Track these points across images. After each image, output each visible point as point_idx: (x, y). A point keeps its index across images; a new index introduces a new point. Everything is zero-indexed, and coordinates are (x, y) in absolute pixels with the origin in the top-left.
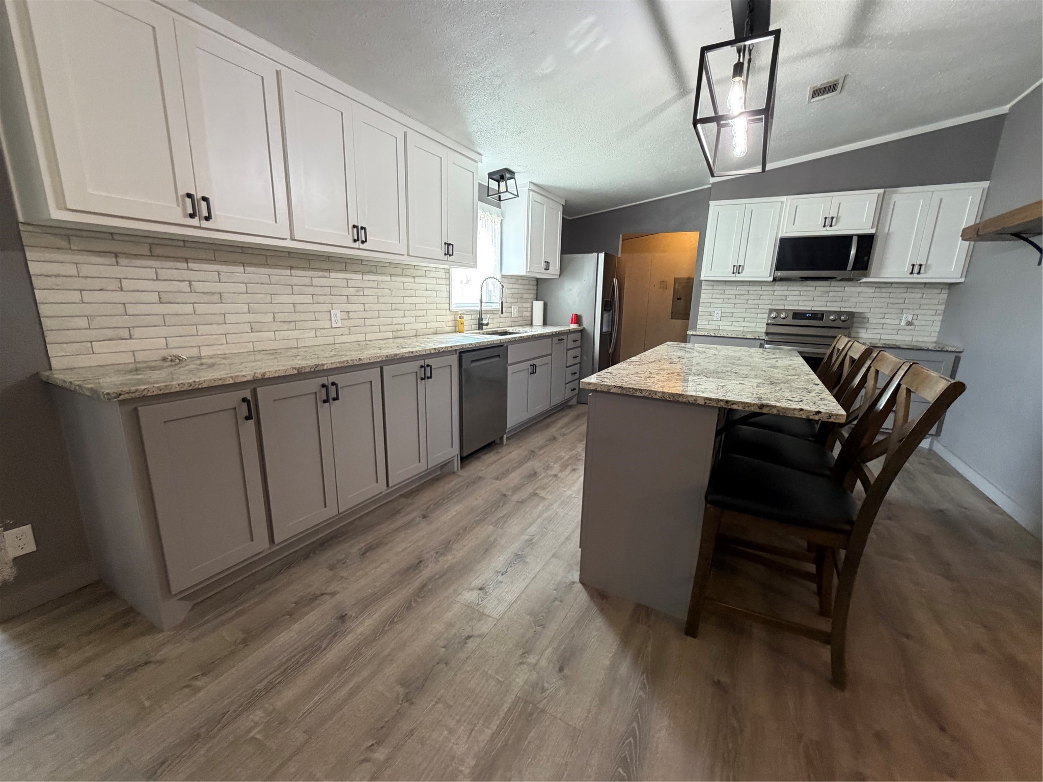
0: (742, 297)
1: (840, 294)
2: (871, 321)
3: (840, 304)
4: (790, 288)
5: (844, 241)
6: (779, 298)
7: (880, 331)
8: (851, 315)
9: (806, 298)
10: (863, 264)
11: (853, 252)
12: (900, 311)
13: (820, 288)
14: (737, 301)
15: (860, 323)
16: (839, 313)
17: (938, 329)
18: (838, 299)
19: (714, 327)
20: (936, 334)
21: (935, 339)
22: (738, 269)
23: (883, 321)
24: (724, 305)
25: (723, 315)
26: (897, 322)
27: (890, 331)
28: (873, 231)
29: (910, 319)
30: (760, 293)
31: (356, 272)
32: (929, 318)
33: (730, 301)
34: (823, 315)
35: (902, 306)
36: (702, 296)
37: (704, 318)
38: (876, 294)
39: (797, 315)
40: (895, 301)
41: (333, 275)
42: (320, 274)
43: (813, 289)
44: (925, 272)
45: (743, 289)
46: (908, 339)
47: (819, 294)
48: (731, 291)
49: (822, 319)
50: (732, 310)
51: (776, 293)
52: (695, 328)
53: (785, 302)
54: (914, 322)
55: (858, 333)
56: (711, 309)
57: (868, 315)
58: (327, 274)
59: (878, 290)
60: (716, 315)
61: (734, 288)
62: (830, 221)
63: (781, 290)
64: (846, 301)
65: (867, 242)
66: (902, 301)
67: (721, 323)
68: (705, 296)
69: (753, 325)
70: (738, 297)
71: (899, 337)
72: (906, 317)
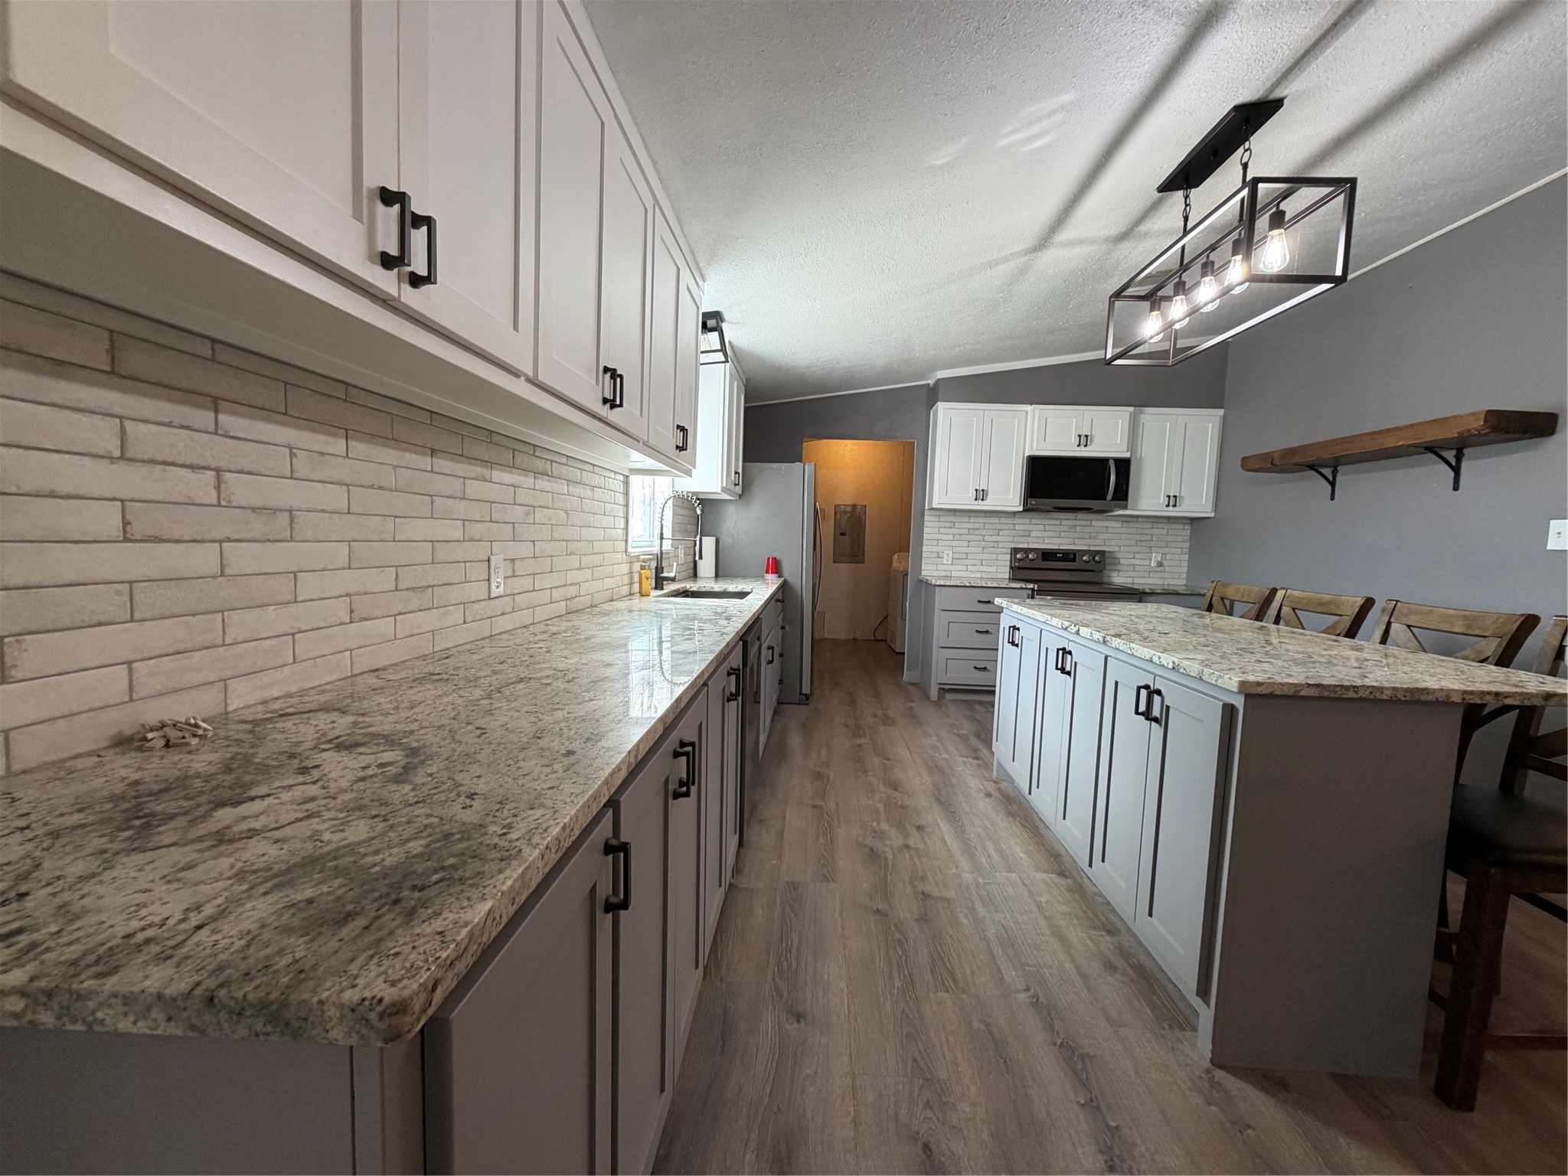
0: (977, 532)
1: (1087, 529)
2: (1122, 561)
3: (1091, 542)
4: (1034, 521)
5: (1101, 463)
6: (1022, 533)
7: (1133, 574)
8: (1102, 553)
9: (1051, 534)
10: (1122, 494)
12: (1148, 550)
13: (1067, 520)
14: (971, 538)
15: (1111, 564)
16: (1091, 553)
17: (1185, 570)
18: (1086, 536)
19: (944, 574)
20: (1185, 576)
21: (1184, 582)
22: (981, 495)
23: (1134, 562)
24: (955, 543)
25: (955, 556)
26: (1147, 562)
27: (1141, 574)
28: (1127, 455)
29: (1159, 560)
30: (999, 527)
31: (526, 471)
32: (1177, 557)
33: (963, 537)
34: (1075, 555)
35: (1151, 544)
36: (926, 530)
37: (930, 561)
38: (1124, 530)
39: (1046, 556)
40: (1143, 538)
41: (498, 475)
42: (479, 470)
43: (1058, 522)
44: (1180, 505)
45: (980, 522)
46: (1160, 582)
47: (1065, 528)
48: (964, 524)
49: (1074, 560)
50: (966, 550)
51: (1017, 527)
53: (1029, 539)
54: (1165, 563)
55: (1110, 576)
56: (939, 549)
57: (1119, 555)
58: (487, 472)
59: (1125, 524)
60: (945, 557)
61: (966, 519)
62: (1084, 440)
63: (1031, 523)
64: (1095, 538)
65: (1123, 466)
66: (1149, 537)
67: (953, 568)
68: (931, 530)
69: (994, 569)
70: (972, 532)
71: (1150, 581)
72: (1156, 557)
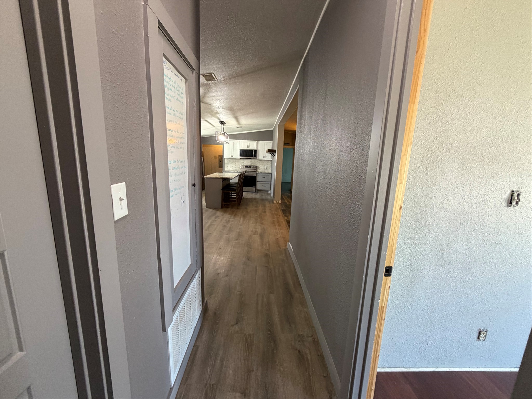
0: (234, 162)
1: (253, 162)
2: (260, 168)
3: (254, 164)
4: (244, 160)
5: (251, 151)
7: (262, 170)
8: (256, 166)
9: (247, 162)
10: (255, 156)
11: (253, 153)
12: (263, 166)
13: (249, 160)
15: (258, 168)
16: (254, 166)
17: (271, 169)
19: (229, 170)
21: (271, 171)
22: (232, 156)
23: (262, 168)
24: (230, 164)
26: (264, 168)
28: (256, 149)
30: (238, 161)
32: (269, 167)
33: (232, 163)
35: (264, 164)
36: (225, 162)
37: (226, 167)
38: (260, 162)
39: (246, 167)
44: (266, 158)
45: (234, 160)
46: (267, 171)
47: (249, 162)
48: (232, 161)
49: (251, 167)
50: (232, 165)
52: (224, 170)
53: (243, 164)
55: (258, 170)
56: (227, 165)
57: (259, 166)
60: (229, 167)
62: (249, 146)
63: (242, 161)
65: (255, 151)
69: (238, 169)
71: (265, 171)
72: (266, 167)
